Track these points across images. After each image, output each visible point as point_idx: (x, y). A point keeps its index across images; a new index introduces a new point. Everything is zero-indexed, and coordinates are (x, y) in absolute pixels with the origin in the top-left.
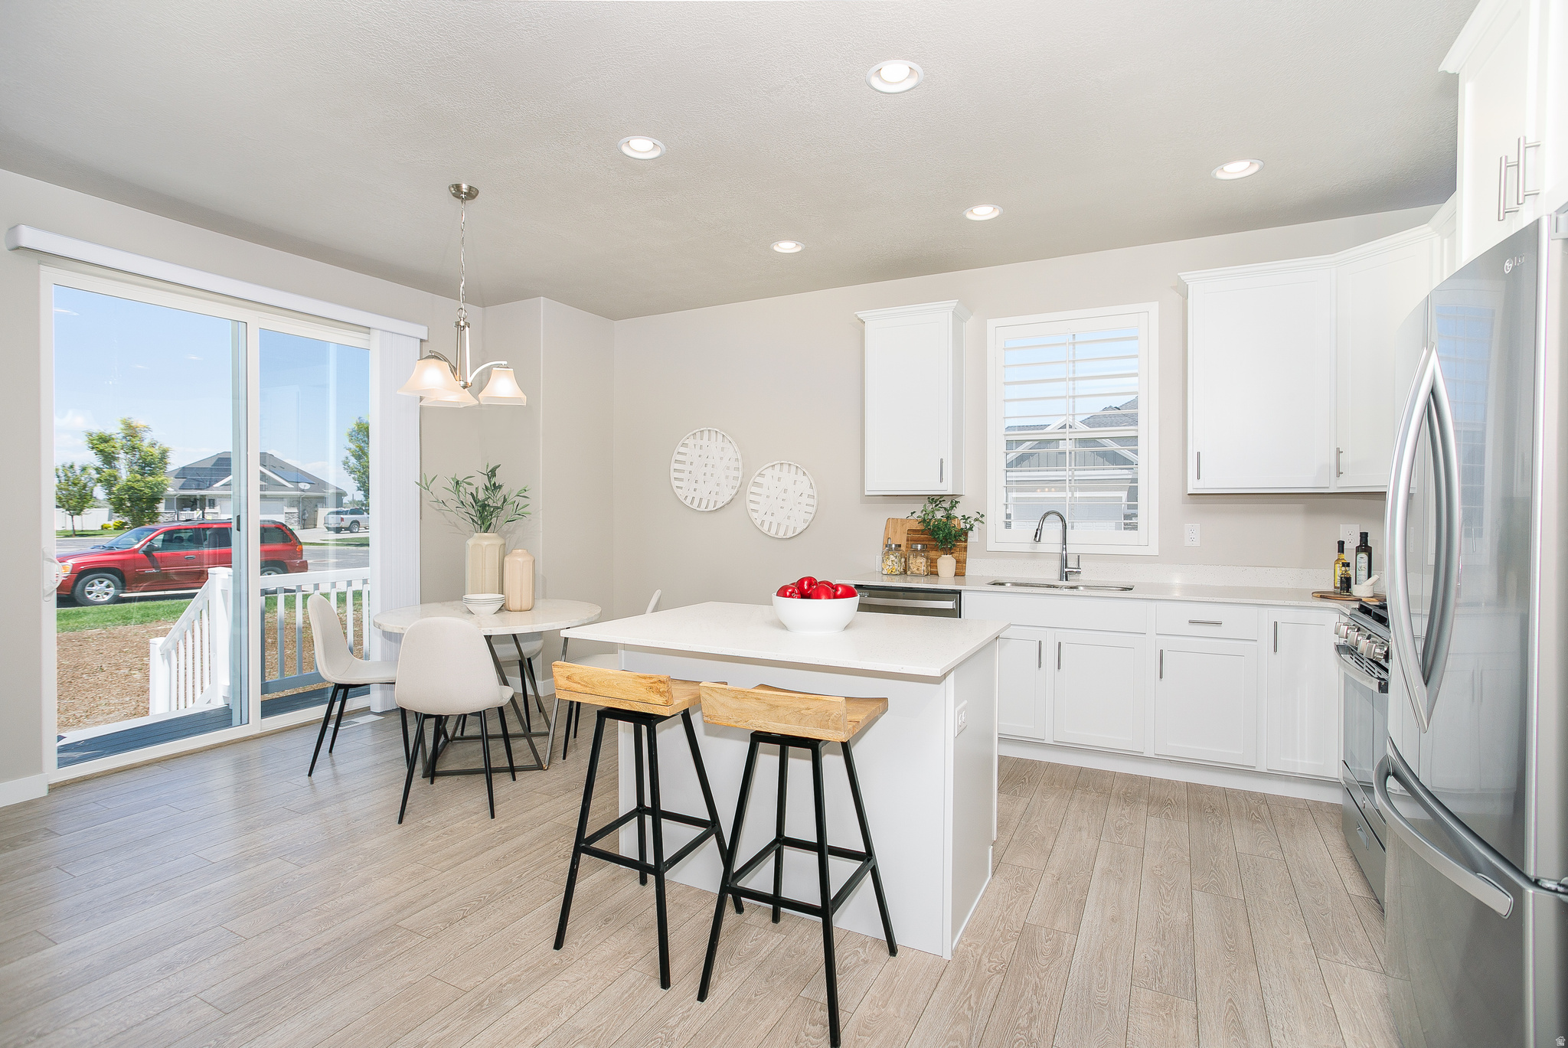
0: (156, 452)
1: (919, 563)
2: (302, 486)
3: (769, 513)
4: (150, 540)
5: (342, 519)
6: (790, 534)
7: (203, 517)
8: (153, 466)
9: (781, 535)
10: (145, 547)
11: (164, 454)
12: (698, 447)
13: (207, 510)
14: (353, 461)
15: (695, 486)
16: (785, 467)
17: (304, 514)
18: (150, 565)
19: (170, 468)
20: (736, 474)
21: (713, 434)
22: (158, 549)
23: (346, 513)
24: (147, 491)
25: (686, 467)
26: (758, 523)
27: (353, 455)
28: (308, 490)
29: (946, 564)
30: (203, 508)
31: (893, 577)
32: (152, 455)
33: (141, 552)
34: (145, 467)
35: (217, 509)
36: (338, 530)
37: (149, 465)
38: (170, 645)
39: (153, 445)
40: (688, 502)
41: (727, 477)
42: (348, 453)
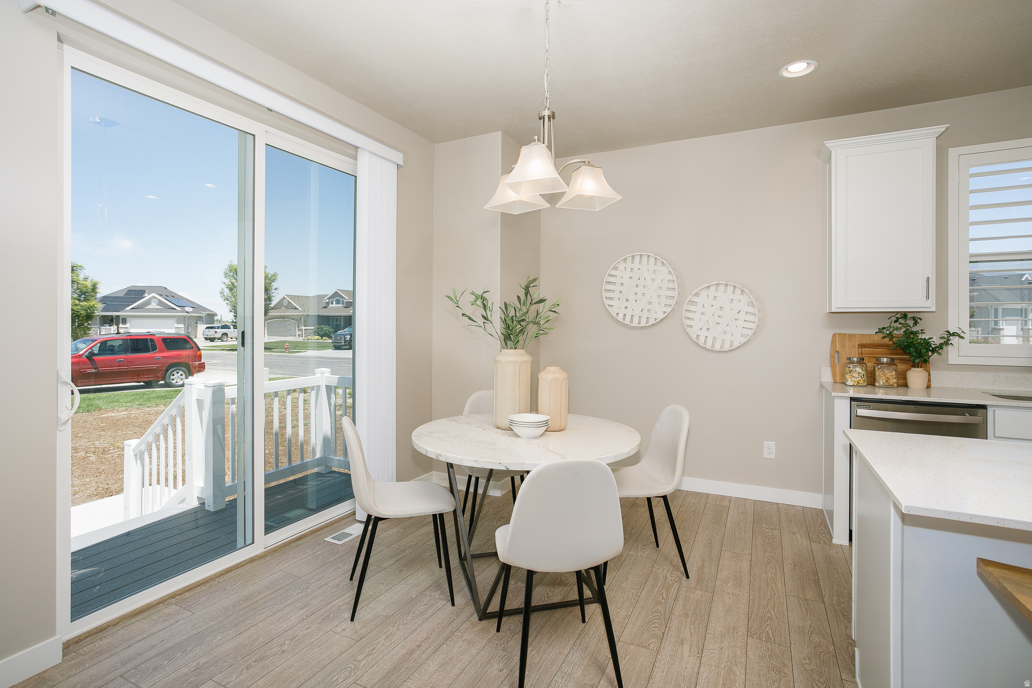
0: (89, 284)
1: (886, 375)
2: (187, 309)
3: (705, 329)
4: (91, 348)
5: (216, 332)
6: (727, 347)
7: (118, 331)
8: (87, 294)
9: (717, 347)
10: (87, 353)
11: (94, 288)
12: (629, 270)
13: (121, 326)
14: (227, 291)
15: (626, 304)
16: (722, 288)
17: (188, 329)
18: (91, 367)
19: (99, 296)
20: (671, 293)
21: (645, 259)
22: (96, 355)
23: (218, 328)
24: (83, 312)
25: (617, 288)
26: (694, 337)
27: (227, 288)
28: (191, 312)
29: (916, 376)
30: (117, 324)
31: (859, 388)
32: (86, 287)
33: (84, 357)
34: (81, 295)
35: (128, 325)
36: (212, 340)
37: (84, 293)
38: (143, 447)
39: (86, 279)
40: (620, 318)
41: (659, 296)
42: (224, 286)
